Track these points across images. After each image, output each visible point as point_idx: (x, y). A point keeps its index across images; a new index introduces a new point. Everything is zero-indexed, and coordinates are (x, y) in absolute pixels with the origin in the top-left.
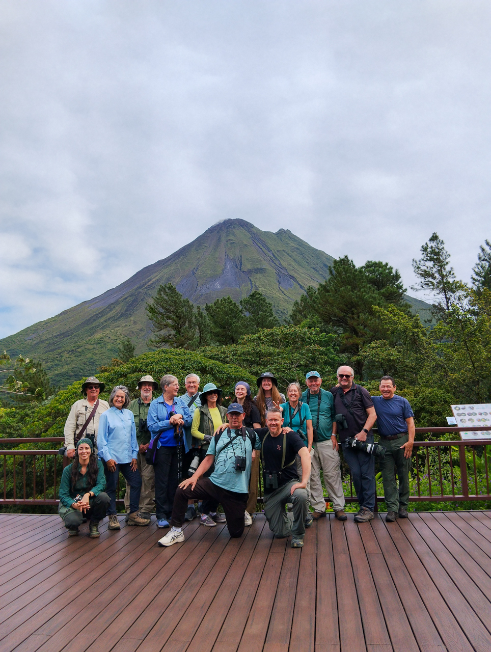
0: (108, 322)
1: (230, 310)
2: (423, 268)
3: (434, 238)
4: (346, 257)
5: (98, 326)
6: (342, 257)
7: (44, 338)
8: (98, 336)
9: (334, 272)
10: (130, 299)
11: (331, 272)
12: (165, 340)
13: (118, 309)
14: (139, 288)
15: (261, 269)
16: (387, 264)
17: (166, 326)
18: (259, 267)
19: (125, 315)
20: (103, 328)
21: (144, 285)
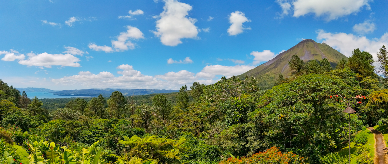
0: (270, 70)
1: (316, 64)
2: (380, 55)
3: (384, 47)
4: (358, 49)
5: (266, 71)
6: (357, 49)
7: (252, 74)
8: (267, 73)
9: (354, 53)
10: (276, 63)
11: (353, 53)
12: (293, 73)
13: (272, 66)
14: (279, 59)
15: (317, 54)
16: (369, 53)
17: (294, 69)
18: (316, 53)
19: (275, 67)
20: (268, 71)
21: (280, 59)
